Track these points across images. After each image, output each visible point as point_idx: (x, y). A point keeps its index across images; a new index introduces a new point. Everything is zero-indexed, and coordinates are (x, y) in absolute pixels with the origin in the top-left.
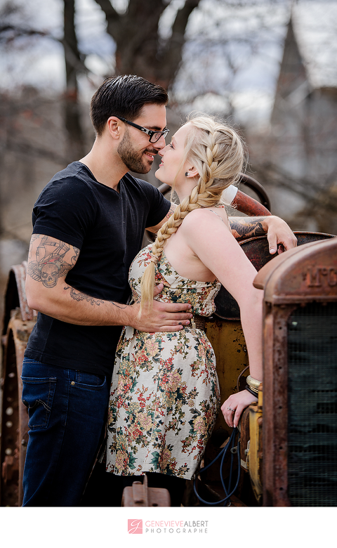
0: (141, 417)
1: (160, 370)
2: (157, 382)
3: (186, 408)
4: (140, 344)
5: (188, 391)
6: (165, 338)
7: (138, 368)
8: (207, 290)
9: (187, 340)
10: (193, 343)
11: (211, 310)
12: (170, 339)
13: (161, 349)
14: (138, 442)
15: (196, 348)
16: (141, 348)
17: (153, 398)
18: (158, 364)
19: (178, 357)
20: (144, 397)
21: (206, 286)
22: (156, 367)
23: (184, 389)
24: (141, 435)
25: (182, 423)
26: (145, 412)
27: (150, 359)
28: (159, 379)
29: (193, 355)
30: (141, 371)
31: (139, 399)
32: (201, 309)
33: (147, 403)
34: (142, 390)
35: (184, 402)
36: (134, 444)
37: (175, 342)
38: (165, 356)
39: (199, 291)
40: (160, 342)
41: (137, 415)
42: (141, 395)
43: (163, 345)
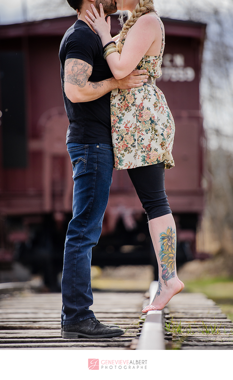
0: (127, 137)
1: (137, 110)
2: (136, 117)
3: (157, 127)
4: (123, 97)
5: (156, 118)
6: (137, 92)
7: (124, 111)
8: (156, 61)
9: (149, 91)
10: (152, 92)
11: (160, 73)
12: (140, 92)
13: (135, 99)
14: (125, 150)
15: (155, 95)
16: (124, 100)
17: (133, 126)
18: (135, 107)
19: (146, 102)
20: (128, 126)
21: (155, 58)
22: (133, 109)
23: (154, 117)
24: (127, 147)
25: (157, 135)
26: (130, 134)
27: (130, 105)
28: (137, 115)
29: (153, 99)
30: (126, 112)
31: (125, 127)
32: (155, 73)
33: (130, 129)
34: (126, 122)
35: (156, 124)
36: (123, 152)
37: (142, 93)
38: (138, 102)
39: (152, 62)
40: (134, 95)
41: (125, 136)
42: (126, 125)
43: (136, 96)
